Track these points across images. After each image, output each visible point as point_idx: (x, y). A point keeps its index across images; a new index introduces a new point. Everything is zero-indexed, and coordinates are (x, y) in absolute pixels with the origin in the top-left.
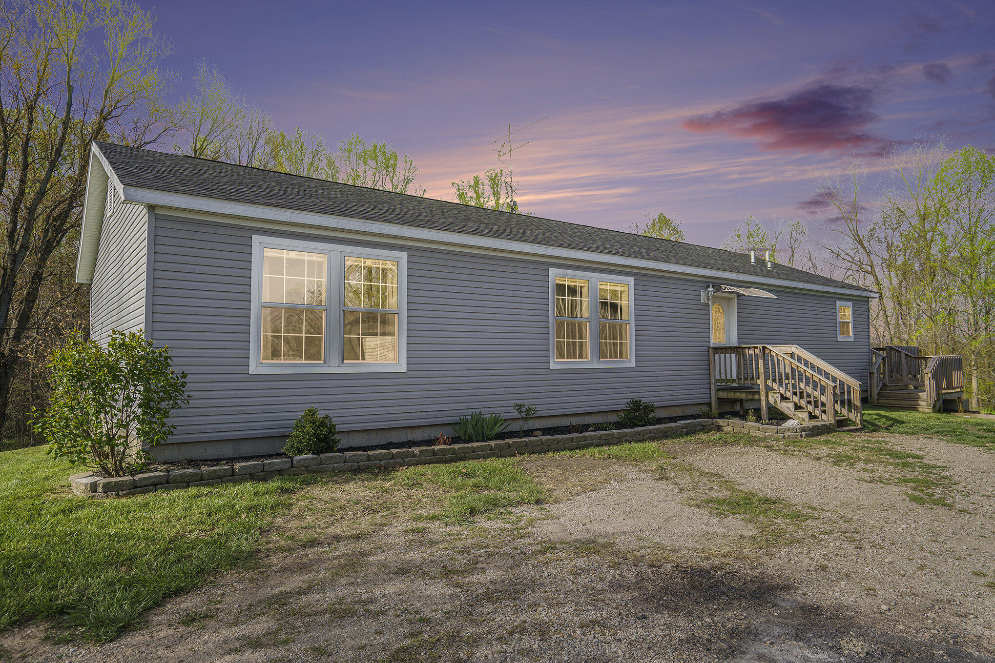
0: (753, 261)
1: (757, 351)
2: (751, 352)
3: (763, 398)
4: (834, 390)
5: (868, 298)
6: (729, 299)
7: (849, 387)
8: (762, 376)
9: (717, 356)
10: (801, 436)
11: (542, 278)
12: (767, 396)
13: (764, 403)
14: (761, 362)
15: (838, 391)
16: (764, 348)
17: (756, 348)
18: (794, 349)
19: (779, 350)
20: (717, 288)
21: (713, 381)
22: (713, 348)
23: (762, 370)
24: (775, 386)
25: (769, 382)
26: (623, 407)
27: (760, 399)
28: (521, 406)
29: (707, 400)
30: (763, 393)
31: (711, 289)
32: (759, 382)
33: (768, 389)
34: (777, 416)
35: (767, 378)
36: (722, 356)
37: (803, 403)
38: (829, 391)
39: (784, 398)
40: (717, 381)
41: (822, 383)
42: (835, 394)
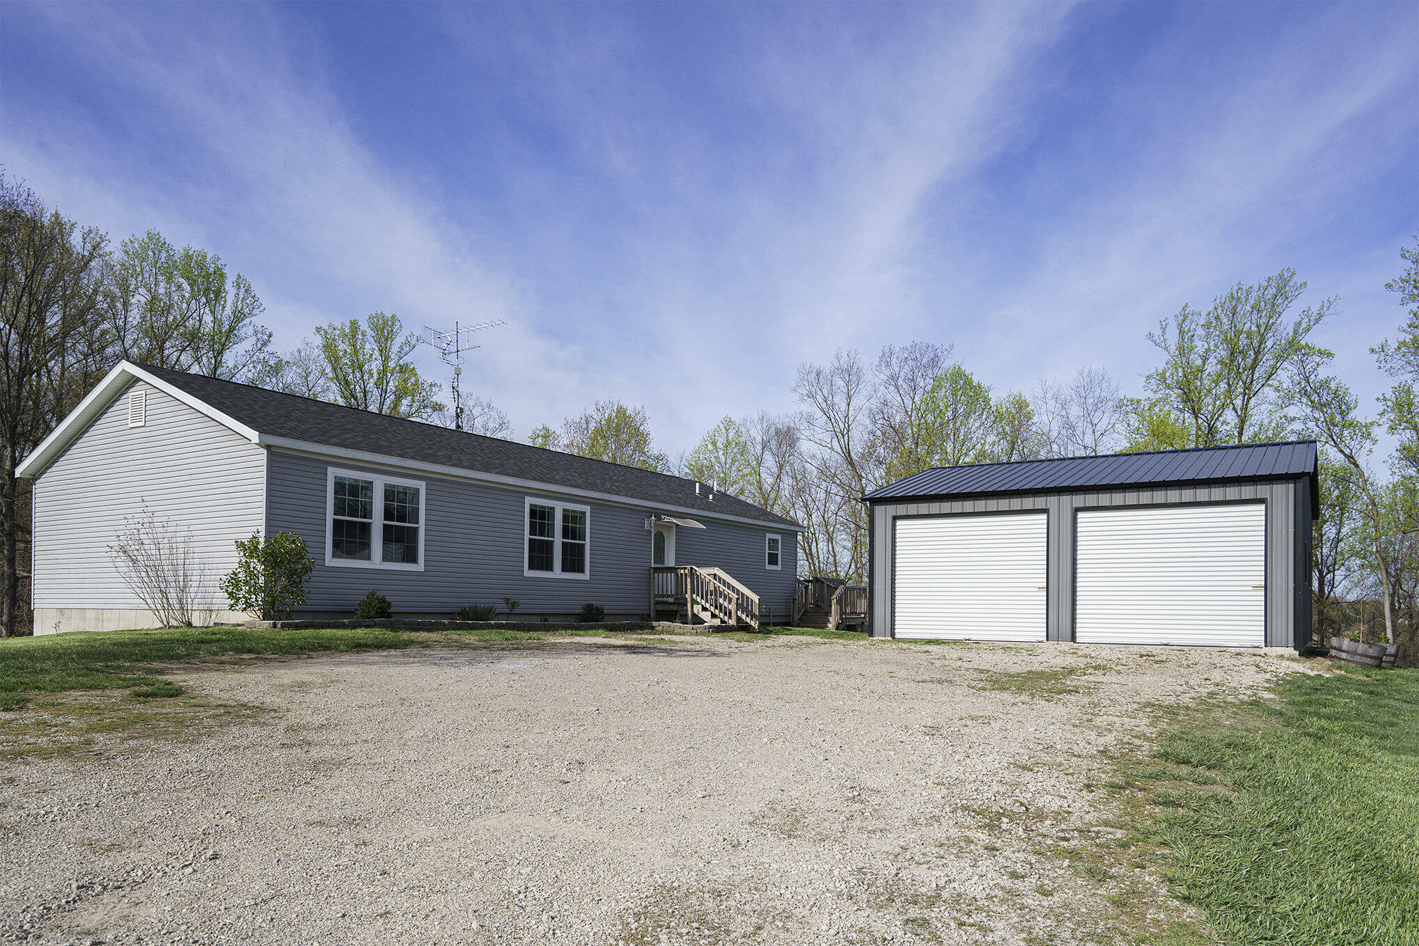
0: (697, 492)
1: (686, 571)
2: (682, 571)
3: (689, 609)
4: (737, 602)
5: (797, 532)
6: (670, 527)
7: (752, 601)
8: (689, 591)
9: (656, 575)
10: (709, 631)
11: (519, 504)
12: (692, 607)
13: (689, 613)
14: (689, 580)
15: (740, 601)
16: (691, 568)
17: (686, 568)
18: (717, 571)
19: (703, 572)
20: (658, 518)
21: (652, 596)
22: (653, 568)
23: (689, 587)
24: (699, 599)
25: (694, 596)
26: (577, 611)
27: (687, 610)
28: (508, 600)
29: (647, 612)
30: (689, 605)
31: (653, 518)
32: (687, 596)
33: (694, 602)
34: (697, 620)
35: (693, 592)
36: (661, 574)
37: (717, 612)
38: (734, 601)
39: (704, 609)
40: (656, 596)
41: (730, 596)
42: (737, 604)
